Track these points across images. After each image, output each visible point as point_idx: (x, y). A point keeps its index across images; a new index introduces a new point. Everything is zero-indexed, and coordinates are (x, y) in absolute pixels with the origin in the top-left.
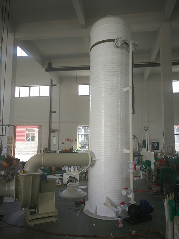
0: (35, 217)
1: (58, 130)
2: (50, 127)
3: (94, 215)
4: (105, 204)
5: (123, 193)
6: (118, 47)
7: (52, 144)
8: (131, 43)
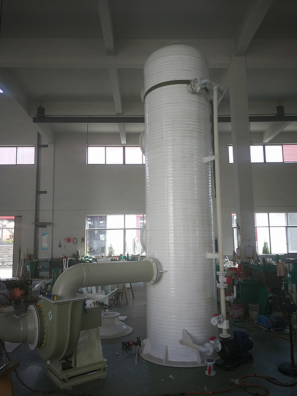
0: (71, 373)
1: (51, 223)
2: (37, 219)
3: (164, 361)
4: (181, 342)
5: (212, 322)
6: (194, 93)
7: (40, 248)
8: (215, 88)
